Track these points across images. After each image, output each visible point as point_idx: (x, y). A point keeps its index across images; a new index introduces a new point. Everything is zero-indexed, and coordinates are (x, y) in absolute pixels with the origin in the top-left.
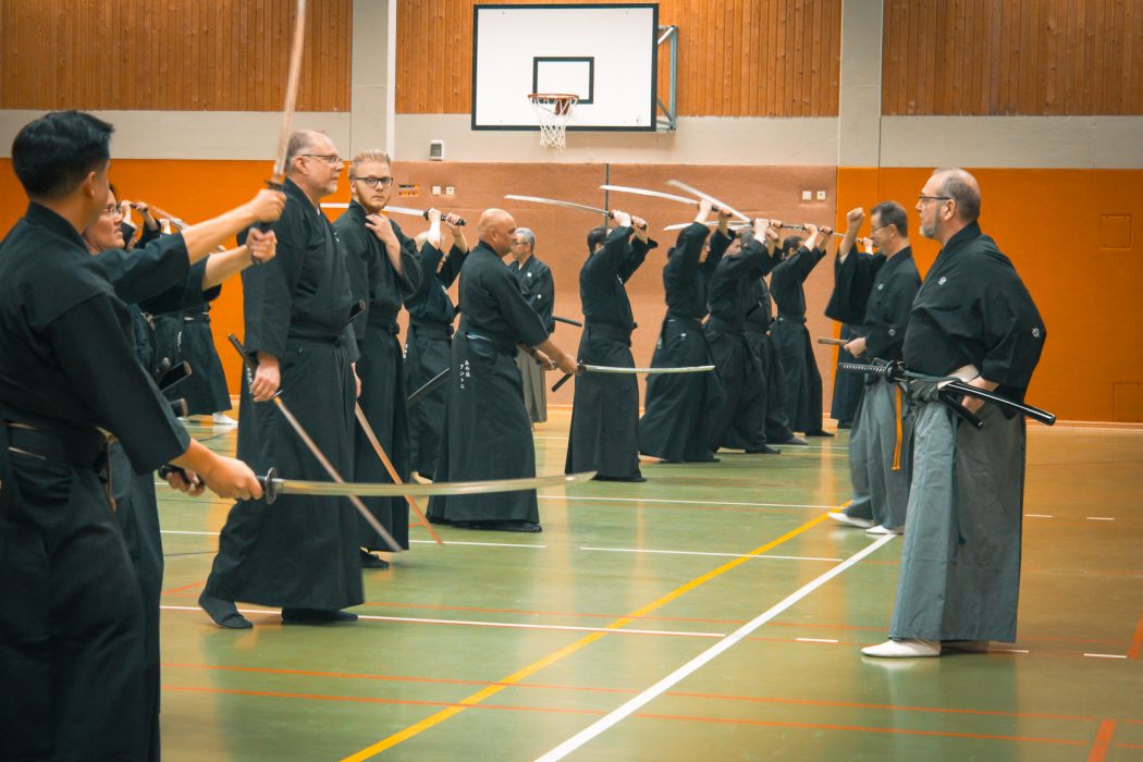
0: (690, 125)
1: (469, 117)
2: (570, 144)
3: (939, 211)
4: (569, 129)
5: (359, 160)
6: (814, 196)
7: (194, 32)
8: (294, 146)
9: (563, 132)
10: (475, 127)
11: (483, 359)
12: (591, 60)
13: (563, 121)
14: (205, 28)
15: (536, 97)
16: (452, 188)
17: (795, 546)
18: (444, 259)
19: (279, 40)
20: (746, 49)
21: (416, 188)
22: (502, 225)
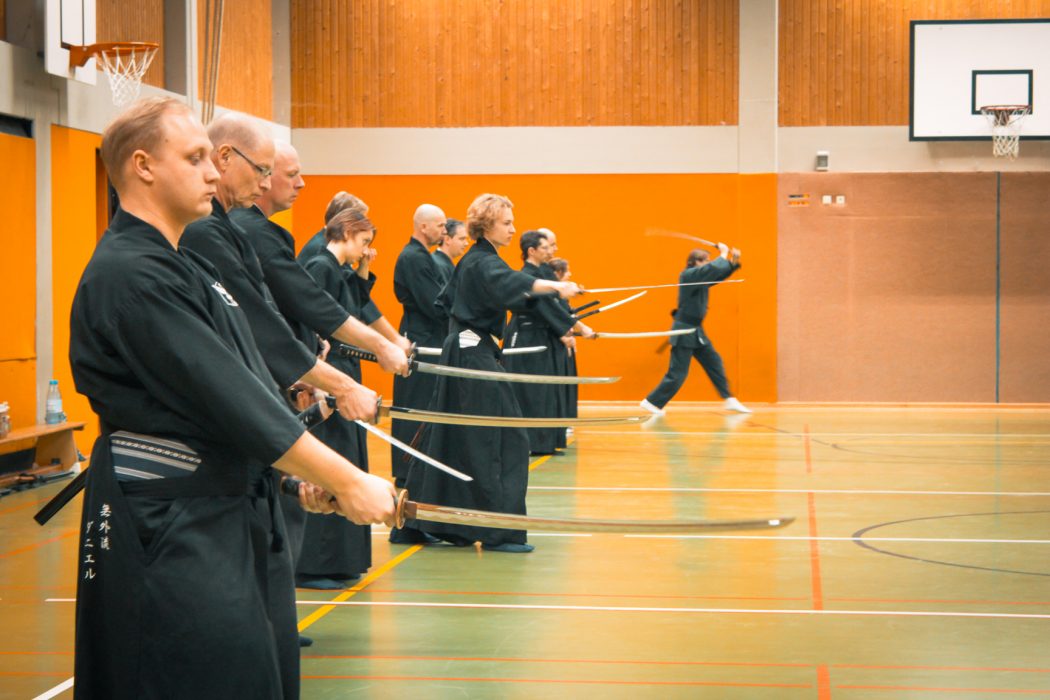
1: (906, 128)
2: (1023, 153)
4: (1022, 138)
7: (577, 50)
9: (1017, 143)
10: (912, 138)
12: (1030, 73)
13: (1009, 131)
14: (588, 46)
15: (974, 108)
16: (842, 198)
19: (664, 57)
21: (805, 198)
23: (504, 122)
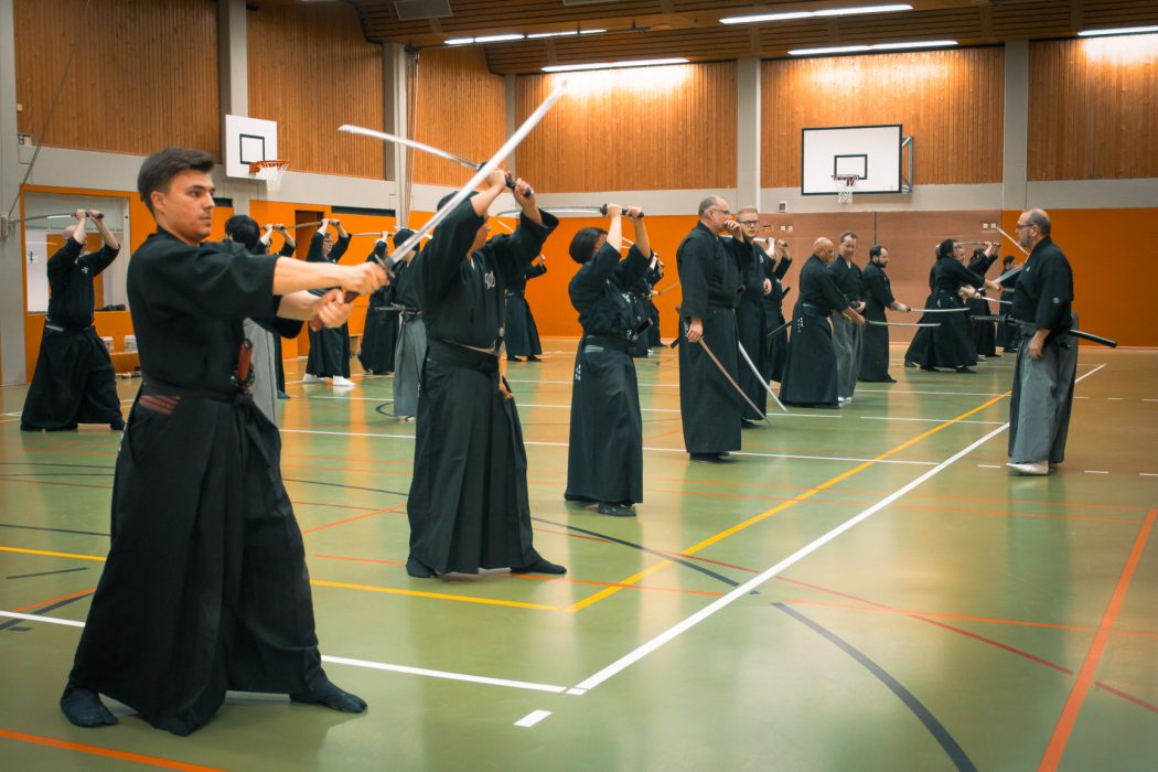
0: (921, 189)
1: (800, 189)
2: (855, 202)
3: (1028, 232)
4: (854, 193)
5: (740, 212)
6: (989, 226)
7: (654, 149)
8: (704, 206)
9: (851, 195)
10: (803, 194)
11: (810, 317)
12: (866, 156)
13: (850, 189)
14: (660, 147)
15: (836, 177)
16: (791, 227)
17: (979, 416)
18: (777, 264)
19: (699, 151)
20: (951, 147)
21: (772, 227)
22: (826, 246)
23: (618, 189)
